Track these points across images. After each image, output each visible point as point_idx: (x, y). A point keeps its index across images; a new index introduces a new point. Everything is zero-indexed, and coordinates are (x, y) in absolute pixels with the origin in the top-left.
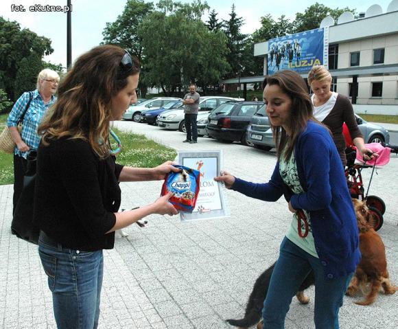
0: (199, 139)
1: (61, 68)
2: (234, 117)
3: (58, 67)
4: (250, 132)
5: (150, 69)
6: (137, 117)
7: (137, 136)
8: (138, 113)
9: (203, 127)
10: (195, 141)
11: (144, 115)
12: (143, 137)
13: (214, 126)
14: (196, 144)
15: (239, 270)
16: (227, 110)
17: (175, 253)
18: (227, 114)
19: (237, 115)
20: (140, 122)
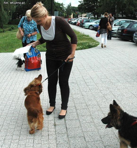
0: (112, 38)
1: (63, 5)
2: (129, 29)
3: (61, 4)
4: (135, 36)
5: (102, 6)
6: (91, 28)
7: (85, 36)
8: (91, 25)
9: (115, 33)
10: (110, 39)
11: (93, 27)
12: (88, 36)
13: (119, 33)
14: (110, 40)
15: (95, 92)
16: (126, 26)
17: (73, 83)
18: (126, 27)
19: (131, 28)
20: (92, 30)
